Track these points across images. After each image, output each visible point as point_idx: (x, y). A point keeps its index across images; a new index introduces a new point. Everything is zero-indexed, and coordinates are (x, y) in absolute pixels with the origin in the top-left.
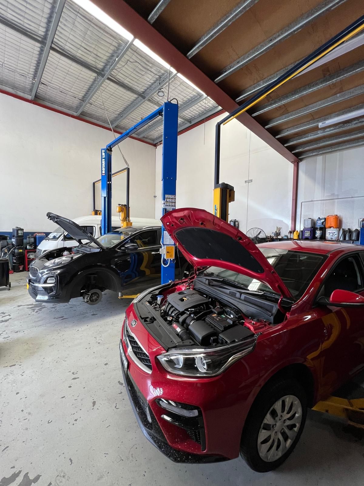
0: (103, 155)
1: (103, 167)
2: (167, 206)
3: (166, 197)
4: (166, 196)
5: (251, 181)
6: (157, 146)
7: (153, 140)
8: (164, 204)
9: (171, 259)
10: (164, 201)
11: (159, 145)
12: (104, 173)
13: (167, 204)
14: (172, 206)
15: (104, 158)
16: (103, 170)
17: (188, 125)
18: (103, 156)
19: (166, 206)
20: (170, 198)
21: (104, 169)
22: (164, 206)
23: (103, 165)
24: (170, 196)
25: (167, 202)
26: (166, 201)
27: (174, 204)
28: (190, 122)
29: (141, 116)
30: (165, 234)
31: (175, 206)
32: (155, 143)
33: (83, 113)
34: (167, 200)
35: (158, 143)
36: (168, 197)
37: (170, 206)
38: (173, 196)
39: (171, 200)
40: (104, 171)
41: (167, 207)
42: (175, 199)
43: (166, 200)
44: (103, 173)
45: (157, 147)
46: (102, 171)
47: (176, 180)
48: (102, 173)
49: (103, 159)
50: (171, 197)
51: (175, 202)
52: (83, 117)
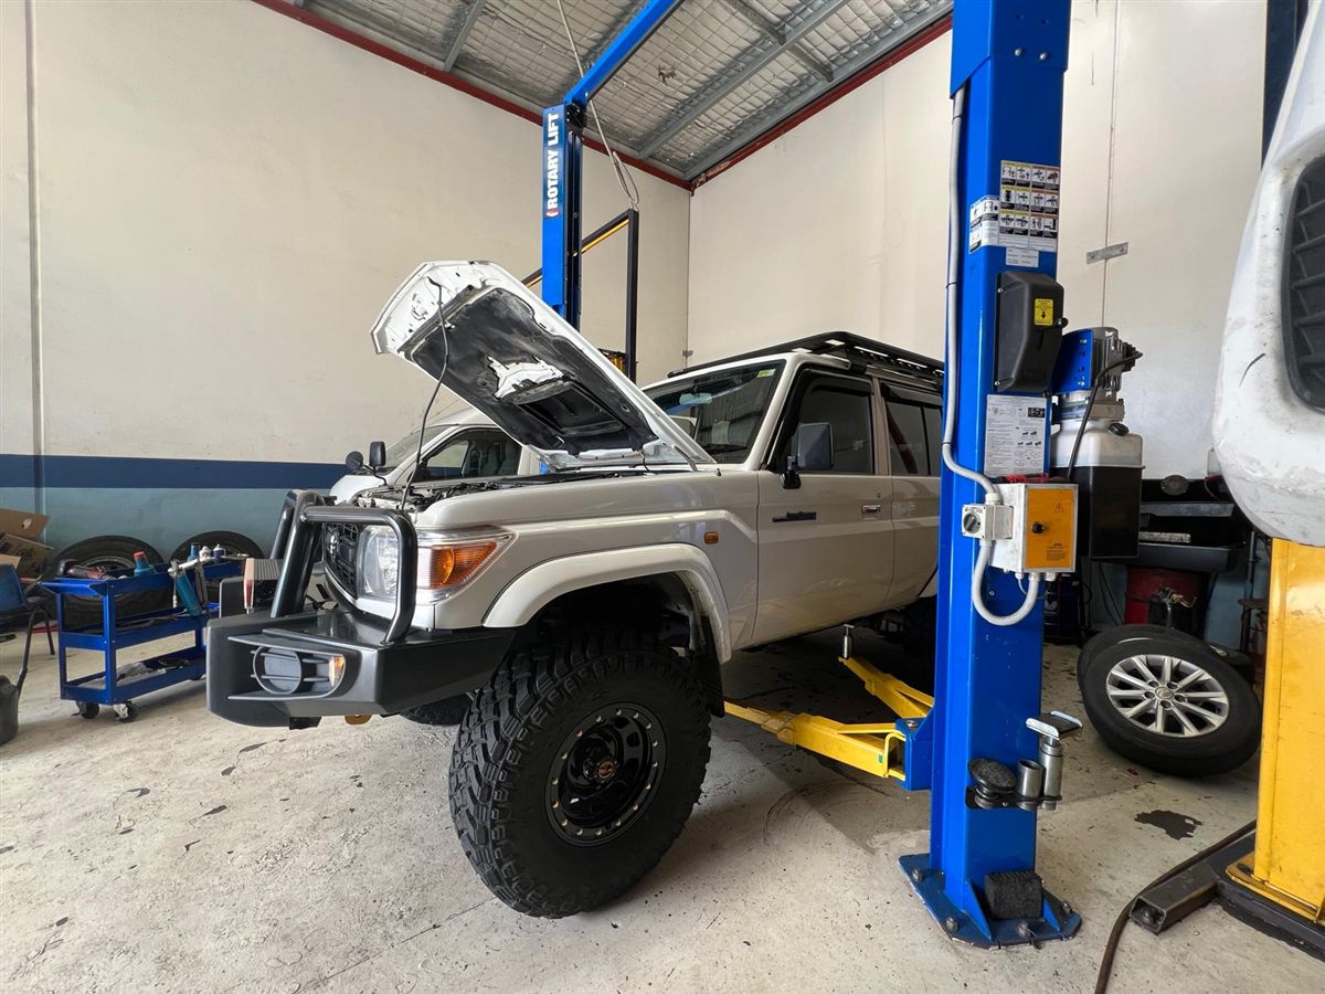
0: (550, 135)
1: (550, 183)
2: (1011, 231)
3: (1005, 175)
4: (1009, 169)
5: (1122, 249)
6: (695, 188)
7: (683, 166)
8: (995, 217)
9: (1042, 576)
10: (996, 203)
11: (702, 183)
12: (555, 206)
13: (1007, 219)
14: (1040, 234)
15: (553, 147)
16: (549, 195)
17: (822, 86)
18: (553, 138)
19: (1002, 230)
20: (1027, 185)
21: (555, 190)
22: (991, 235)
23: (549, 174)
24: (1027, 170)
25: (1012, 206)
26: (1003, 199)
27: (1049, 222)
28: (829, 76)
29: (659, 62)
30: (996, 411)
31: (1055, 236)
32: (688, 177)
33: (463, 61)
34: (1008, 196)
35: (699, 175)
36: (1018, 177)
37: (1025, 233)
38: (1046, 173)
39: (1031, 197)
40: (556, 200)
41: (1007, 241)
42: (1057, 188)
43: (1003, 192)
44: (550, 207)
45: (696, 191)
46: (546, 198)
47: (1064, 67)
48: (545, 210)
49: (550, 152)
50: (1036, 179)
51: (1056, 211)
52: (460, 75)
